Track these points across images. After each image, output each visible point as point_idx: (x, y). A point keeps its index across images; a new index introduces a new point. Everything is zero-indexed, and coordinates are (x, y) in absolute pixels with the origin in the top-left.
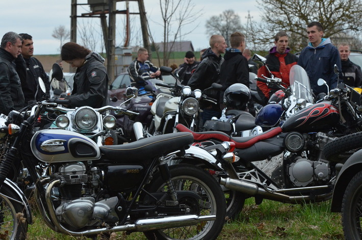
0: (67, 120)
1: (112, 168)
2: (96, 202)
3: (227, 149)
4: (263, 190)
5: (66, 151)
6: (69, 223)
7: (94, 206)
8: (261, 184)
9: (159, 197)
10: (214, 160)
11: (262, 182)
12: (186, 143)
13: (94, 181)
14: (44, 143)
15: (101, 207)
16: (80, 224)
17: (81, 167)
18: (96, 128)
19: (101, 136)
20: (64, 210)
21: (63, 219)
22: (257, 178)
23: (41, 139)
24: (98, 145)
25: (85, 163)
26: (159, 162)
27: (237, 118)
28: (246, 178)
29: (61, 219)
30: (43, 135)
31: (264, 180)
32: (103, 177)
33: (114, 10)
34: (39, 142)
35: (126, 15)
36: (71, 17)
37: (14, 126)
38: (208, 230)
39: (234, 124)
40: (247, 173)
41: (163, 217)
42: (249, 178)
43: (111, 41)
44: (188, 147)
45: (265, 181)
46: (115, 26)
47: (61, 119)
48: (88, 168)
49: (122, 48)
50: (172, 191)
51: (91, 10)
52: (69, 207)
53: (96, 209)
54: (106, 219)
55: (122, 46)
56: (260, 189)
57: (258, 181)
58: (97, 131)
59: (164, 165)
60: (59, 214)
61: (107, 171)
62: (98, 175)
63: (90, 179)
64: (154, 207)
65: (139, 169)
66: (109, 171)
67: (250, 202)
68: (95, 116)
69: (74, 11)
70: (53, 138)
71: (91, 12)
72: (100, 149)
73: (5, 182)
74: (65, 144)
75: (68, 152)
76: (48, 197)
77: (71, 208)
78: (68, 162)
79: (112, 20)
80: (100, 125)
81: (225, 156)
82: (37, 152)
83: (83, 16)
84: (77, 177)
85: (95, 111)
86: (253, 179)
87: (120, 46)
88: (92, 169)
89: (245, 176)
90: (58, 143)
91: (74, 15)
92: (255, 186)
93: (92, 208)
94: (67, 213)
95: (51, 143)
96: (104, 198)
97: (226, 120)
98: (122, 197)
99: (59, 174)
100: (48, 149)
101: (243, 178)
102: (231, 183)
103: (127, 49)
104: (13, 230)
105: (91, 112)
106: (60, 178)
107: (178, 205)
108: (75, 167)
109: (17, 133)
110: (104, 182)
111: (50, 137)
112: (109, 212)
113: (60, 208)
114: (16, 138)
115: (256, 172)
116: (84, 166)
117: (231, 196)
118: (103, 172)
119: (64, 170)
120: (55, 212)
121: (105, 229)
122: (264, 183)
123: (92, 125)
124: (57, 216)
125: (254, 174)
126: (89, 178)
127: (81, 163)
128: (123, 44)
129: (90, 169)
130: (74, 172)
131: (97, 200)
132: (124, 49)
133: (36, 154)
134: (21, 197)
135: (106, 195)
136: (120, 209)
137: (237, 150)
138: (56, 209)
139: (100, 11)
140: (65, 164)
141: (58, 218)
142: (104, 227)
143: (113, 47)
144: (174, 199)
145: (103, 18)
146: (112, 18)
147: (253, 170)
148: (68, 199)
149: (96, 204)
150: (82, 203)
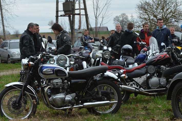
0: (54, 60)
2: (66, 95)
3: (123, 73)
4: (138, 90)
6: (55, 105)
7: (65, 97)
8: (137, 88)
9: (93, 93)
10: (117, 78)
11: (137, 87)
12: (104, 70)
13: (65, 87)
14: (44, 70)
15: (68, 98)
16: (59, 105)
18: (67, 64)
19: (68, 67)
20: (53, 99)
21: (52, 103)
23: (43, 69)
24: (67, 71)
25: (61, 78)
26: (93, 78)
27: (126, 60)
28: (130, 85)
29: (51, 103)
30: (44, 66)
32: (69, 85)
33: (74, 13)
35: (79, 15)
37: (31, 63)
38: (114, 108)
39: (125, 62)
40: (131, 83)
41: (95, 102)
42: (132, 85)
43: (73, 27)
44: (106, 72)
47: (51, 60)
48: (63, 81)
53: (66, 98)
54: (71, 103)
56: (136, 90)
57: (136, 87)
58: (67, 65)
59: (95, 80)
60: (51, 100)
62: (67, 84)
64: (91, 98)
65: (85, 81)
66: (72, 82)
67: (132, 96)
70: (48, 68)
71: (65, 14)
72: (68, 72)
73: (28, 87)
74: (53, 70)
75: (54, 74)
76: (46, 93)
77: (55, 98)
78: (54, 78)
79: (74, 18)
80: (68, 62)
81: (122, 76)
82: (41, 74)
83: (61, 16)
84: (58, 85)
85: (66, 57)
86: (134, 86)
87: (77, 29)
88: (65, 81)
89: (130, 84)
90: (50, 70)
91: (57, 15)
92: (134, 89)
93: (65, 98)
94: (54, 100)
95: (47, 70)
96: (70, 94)
97: (122, 60)
98: (77, 93)
100: (46, 73)
101: (129, 85)
102: (124, 87)
103: (80, 30)
104: (31, 107)
105: (64, 57)
106: (51, 85)
107: (101, 97)
108: (57, 80)
109: (32, 66)
110: (70, 87)
112: (72, 99)
113: (51, 98)
114: (32, 68)
115: (135, 83)
116: (61, 80)
117: (124, 93)
118: (69, 83)
119: (53, 81)
120: (49, 100)
121: (70, 107)
122: (138, 87)
123: (65, 62)
124: (49, 101)
125: (134, 83)
126: (63, 85)
128: (78, 28)
130: (57, 83)
134: (34, 93)
135: (71, 93)
136: (76, 98)
137: (127, 73)
138: (49, 98)
139: (69, 14)
140: (53, 79)
141: (50, 102)
142: (70, 106)
143: (74, 29)
144: (100, 94)
145: (70, 17)
146: (73, 17)
147: (133, 82)
148: (54, 94)
149: (66, 96)
150: (60, 96)
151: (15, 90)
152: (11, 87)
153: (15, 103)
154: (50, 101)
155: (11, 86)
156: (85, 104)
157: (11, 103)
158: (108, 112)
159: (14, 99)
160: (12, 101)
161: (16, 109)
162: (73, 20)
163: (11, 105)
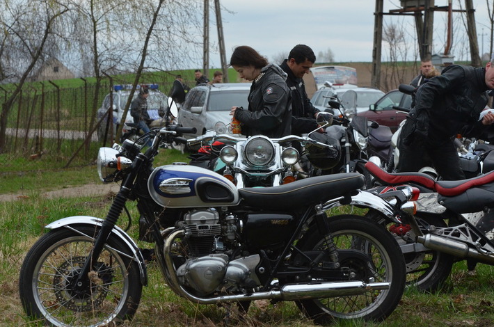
0: (234, 153)
1: (253, 217)
2: (230, 260)
3: (409, 197)
4: (475, 252)
5: (192, 194)
6: (193, 287)
7: (228, 265)
8: (473, 243)
9: (313, 257)
11: (474, 241)
12: (354, 187)
13: (228, 234)
14: (165, 182)
15: (237, 268)
16: (207, 289)
17: (213, 214)
18: (274, 164)
19: (278, 174)
20: (188, 270)
21: (186, 281)
22: (468, 236)
23: (161, 178)
25: (218, 209)
26: (315, 211)
28: (452, 235)
29: (183, 281)
30: (164, 171)
31: (478, 238)
32: (241, 229)
33: (431, 6)
34: (159, 181)
35: (447, 13)
36: (375, 14)
37: (124, 160)
39: (482, 163)
40: (454, 228)
41: (319, 283)
42: (457, 235)
43: (427, 47)
44: (356, 193)
45: (478, 240)
46: (432, 27)
47: (227, 151)
48: (222, 216)
49: (442, 56)
50: (332, 250)
51: (402, 6)
52: (193, 265)
53: (230, 270)
54: (242, 283)
55: (441, 54)
56: (471, 250)
57: (470, 240)
58: (274, 168)
59: (321, 215)
60: (182, 274)
61: (246, 221)
62: (234, 226)
63: (223, 231)
64: (307, 270)
65: (290, 220)
66: (248, 221)
67: (460, 268)
68: (271, 148)
69: (379, 6)
70: (177, 177)
71: (402, 8)
72: (240, 192)
73: (114, 231)
74: (191, 184)
75: (196, 195)
76: (166, 252)
77: (195, 267)
78: (196, 208)
79: (429, 19)
80: (277, 159)
81: (404, 206)
82: (156, 194)
83: (392, 13)
84: (207, 227)
85: (272, 142)
86: (463, 237)
87: (439, 54)
88: (228, 218)
89: (452, 232)
90: (183, 183)
91: (379, 11)
92: (464, 246)
93: (224, 269)
94: (191, 273)
95: (174, 182)
96: (243, 255)
98: (265, 256)
99: (184, 223)
100: (169, 191)
101: (449, 235)
102: (431, 241)
103: (448, 57)
104: (123, 293)
105: (267, 144)
106: (185, 229)
107: (339, 269)
108: (204, 215)
109: (128, 168)
110: (243, 235)
111: (173, 174)
112: (247, 273)
113: (183, 267)
114: (129, 175)
115: (467, 228)
116: (217, 214)
117: (434, 258)
118: (241, 222)
119: (190, 217)
120: (175, 272)
121: (242, 296)
122: (477, 242)
123: (267, 160)
124: (177, 277)
125: (463, 230)
126: (222, 229)
127: (213, 209)
129: (225, 218)
130: (203, 221)
131: (231, 258)
132: (443, 57)
133: (154, 196)
134: (134, 252)
135: (245, 252)
136: (262, 270)
137: (444, 198)
138: (177, 268)
139: (414, 6)
140: (192, 210)
141: (180, 279)
142: (241, 293)
143: (429, 55)
144: (335, 260)
145: (417, 16)
146: (428, 17)
147: (463, 225)
148: (194, 256)
149: (231, 263)
150: (211, 262)
151: (77, 241)
152: (64, 232)
153: (73, 279)
154: (181, 276)
155: (63, 228)
156: (287, 288)
157: (64, 278)
158: (361, 315)
159: (72, 269)
160: (67, 272)
161: (77, 297)
162: (427, 26)
163: (64, 284)
